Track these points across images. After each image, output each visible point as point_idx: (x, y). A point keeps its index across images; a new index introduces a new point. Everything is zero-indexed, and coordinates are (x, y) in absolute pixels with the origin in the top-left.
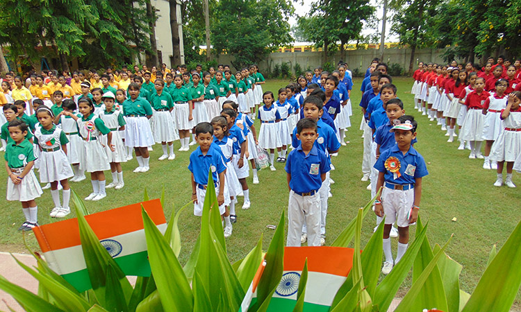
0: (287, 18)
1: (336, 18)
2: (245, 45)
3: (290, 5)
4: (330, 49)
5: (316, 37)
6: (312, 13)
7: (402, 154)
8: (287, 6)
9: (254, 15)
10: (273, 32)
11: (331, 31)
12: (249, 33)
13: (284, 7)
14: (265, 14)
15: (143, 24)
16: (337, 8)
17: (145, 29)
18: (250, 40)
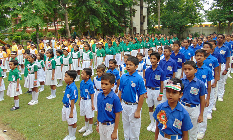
0: (199, 11)
1: (225, 10)
2: (175, 24)
3: (201, 5)
4: (222, 25)
5: (213, 20)
6: (212, 8)
7: (170, 109)
8: (199, 5)
9: (181, 10)
10: (191, 18)
11: (222, 17)
12: (177, 19)
13: (198, 6)
14: (187, 10)
15: (128, 16)
16: (225, 5)
17: (128, 19)
18: (178, 22)
